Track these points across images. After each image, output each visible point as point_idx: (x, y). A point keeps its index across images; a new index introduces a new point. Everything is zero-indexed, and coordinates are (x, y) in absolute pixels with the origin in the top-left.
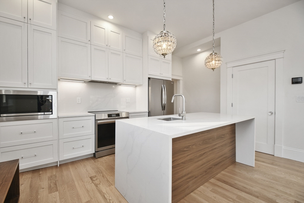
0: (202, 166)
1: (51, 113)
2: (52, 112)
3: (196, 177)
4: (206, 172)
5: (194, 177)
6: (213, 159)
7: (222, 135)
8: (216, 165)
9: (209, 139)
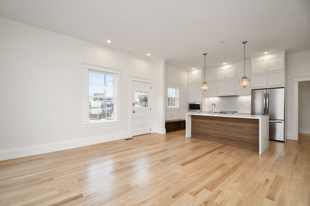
2: (200, 110)
3: (211, 136)
4: (219, 138)
7: (238, 126)
8: (230, 140)
9: (223, 124)
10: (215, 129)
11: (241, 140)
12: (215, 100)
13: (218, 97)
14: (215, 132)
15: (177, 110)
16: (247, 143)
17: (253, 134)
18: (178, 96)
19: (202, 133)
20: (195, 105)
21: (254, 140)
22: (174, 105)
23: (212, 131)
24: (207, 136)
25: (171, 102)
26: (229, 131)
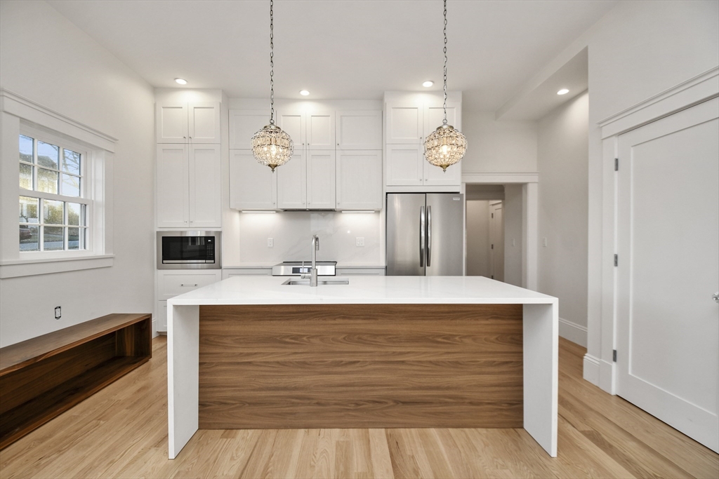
0: (344, 389)
1: (213, 261)
2: (214, 259)
3: (318, 404)
4: (357, 404)
5: (315, 401)
6: (388, 385)
7: (439, 336)
8: (404, 403)
9: (376, 335)
10: (339, 364)
11: (450, 397)
12: (269, 221)
13: (277, 212)
14: (337, 379)
15: (96, 266)
16: (471, 403)
17: (492, 364)
18: (98, 194)
19: (263, 394)
20: (182, 240)
21: (496, 386)
22: (73, 237)
23: (322, 373)
24: (293, 404)
25: (70, 223)
26: (403, 362)
